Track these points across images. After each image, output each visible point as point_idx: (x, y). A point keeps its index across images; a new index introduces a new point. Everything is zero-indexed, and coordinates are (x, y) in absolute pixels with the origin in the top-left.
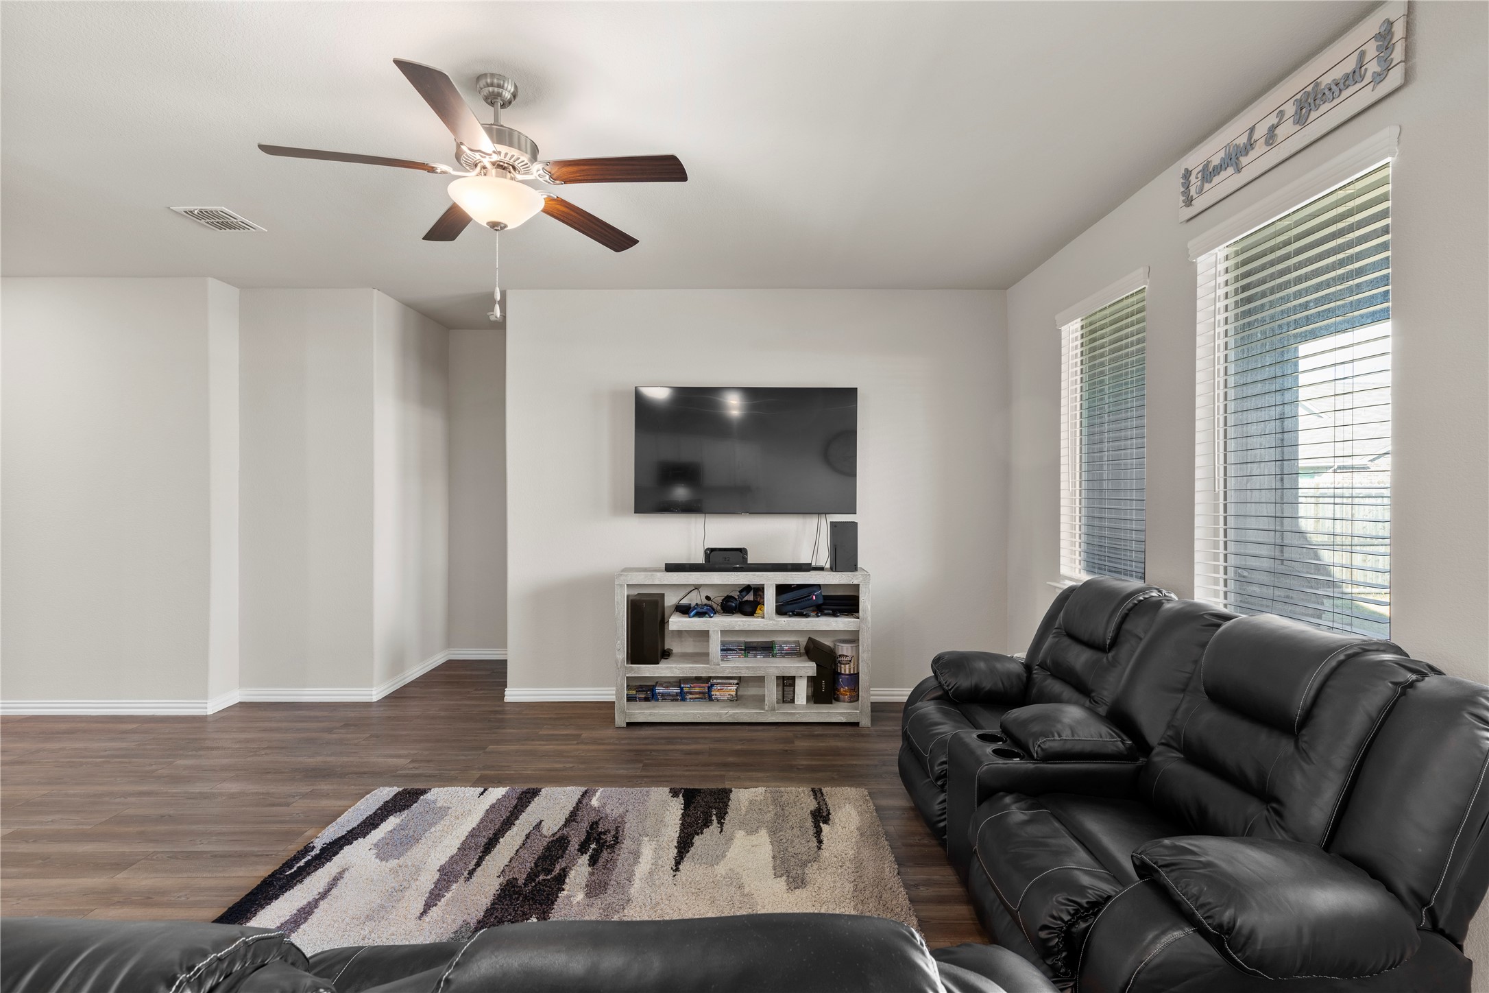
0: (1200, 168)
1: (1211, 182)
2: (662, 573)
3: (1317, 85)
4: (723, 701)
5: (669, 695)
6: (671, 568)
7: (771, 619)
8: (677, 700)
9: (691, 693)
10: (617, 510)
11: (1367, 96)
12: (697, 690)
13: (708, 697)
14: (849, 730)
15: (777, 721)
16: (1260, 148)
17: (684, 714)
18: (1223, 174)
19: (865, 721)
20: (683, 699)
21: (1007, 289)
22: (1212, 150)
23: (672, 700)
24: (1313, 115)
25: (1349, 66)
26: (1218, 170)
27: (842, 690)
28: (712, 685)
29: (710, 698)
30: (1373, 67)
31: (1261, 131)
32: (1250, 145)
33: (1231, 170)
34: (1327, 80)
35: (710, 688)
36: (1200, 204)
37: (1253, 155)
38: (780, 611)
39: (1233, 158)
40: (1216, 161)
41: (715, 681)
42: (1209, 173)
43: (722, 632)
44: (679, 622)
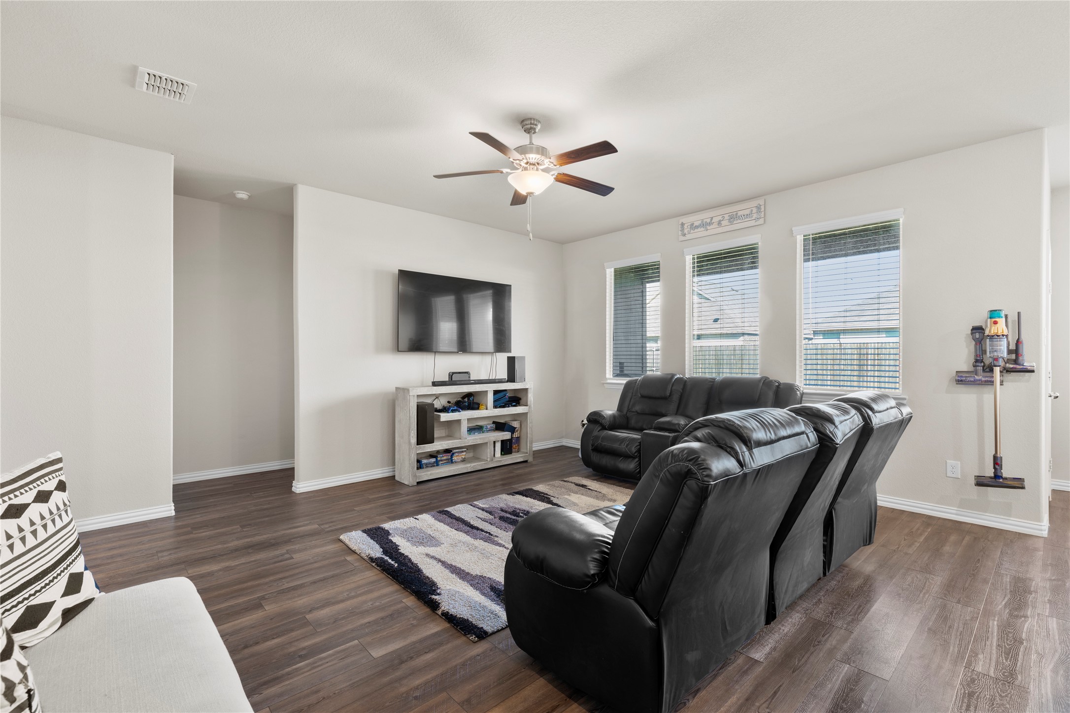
0: (690, 224)
1: (694, 230)
2: (431, 387)
3: (737, 214)
4: (458, 462)
5: (430, 463)
6: (435, 384)
7: (491, 410)
8: (434, 466)
9: (442, 461)
10: (379, 349)
11: (753, 223)
12: (445, 458)
13: (451, 461)
14: (524, 465)
15: (494, 466)
16: (715, 225)
17: (449, 471)
18: (699, 229)
19: (530, 459)
20: (438, 465)
21: (563, 244)
22: (696, 219)
23: (431, 467)
24: (735, 222)
25: (747, 212)
26: (697, 227)
27: (514, 446)
28: (453, 454)
29: (452, 462)
30: (755, 216)
31: (715, 220)
32: (710, 224)
33: (702, 229)
34: (740, 213)
35: (452, 456)
36: (688, 237)
37: (712, 227)
38: (495, 407)
39: (704, 225)
40: (697, 224)
41: (455, 451)
42: (693, 227)
43: (468, 419)
44: (446, 416)
